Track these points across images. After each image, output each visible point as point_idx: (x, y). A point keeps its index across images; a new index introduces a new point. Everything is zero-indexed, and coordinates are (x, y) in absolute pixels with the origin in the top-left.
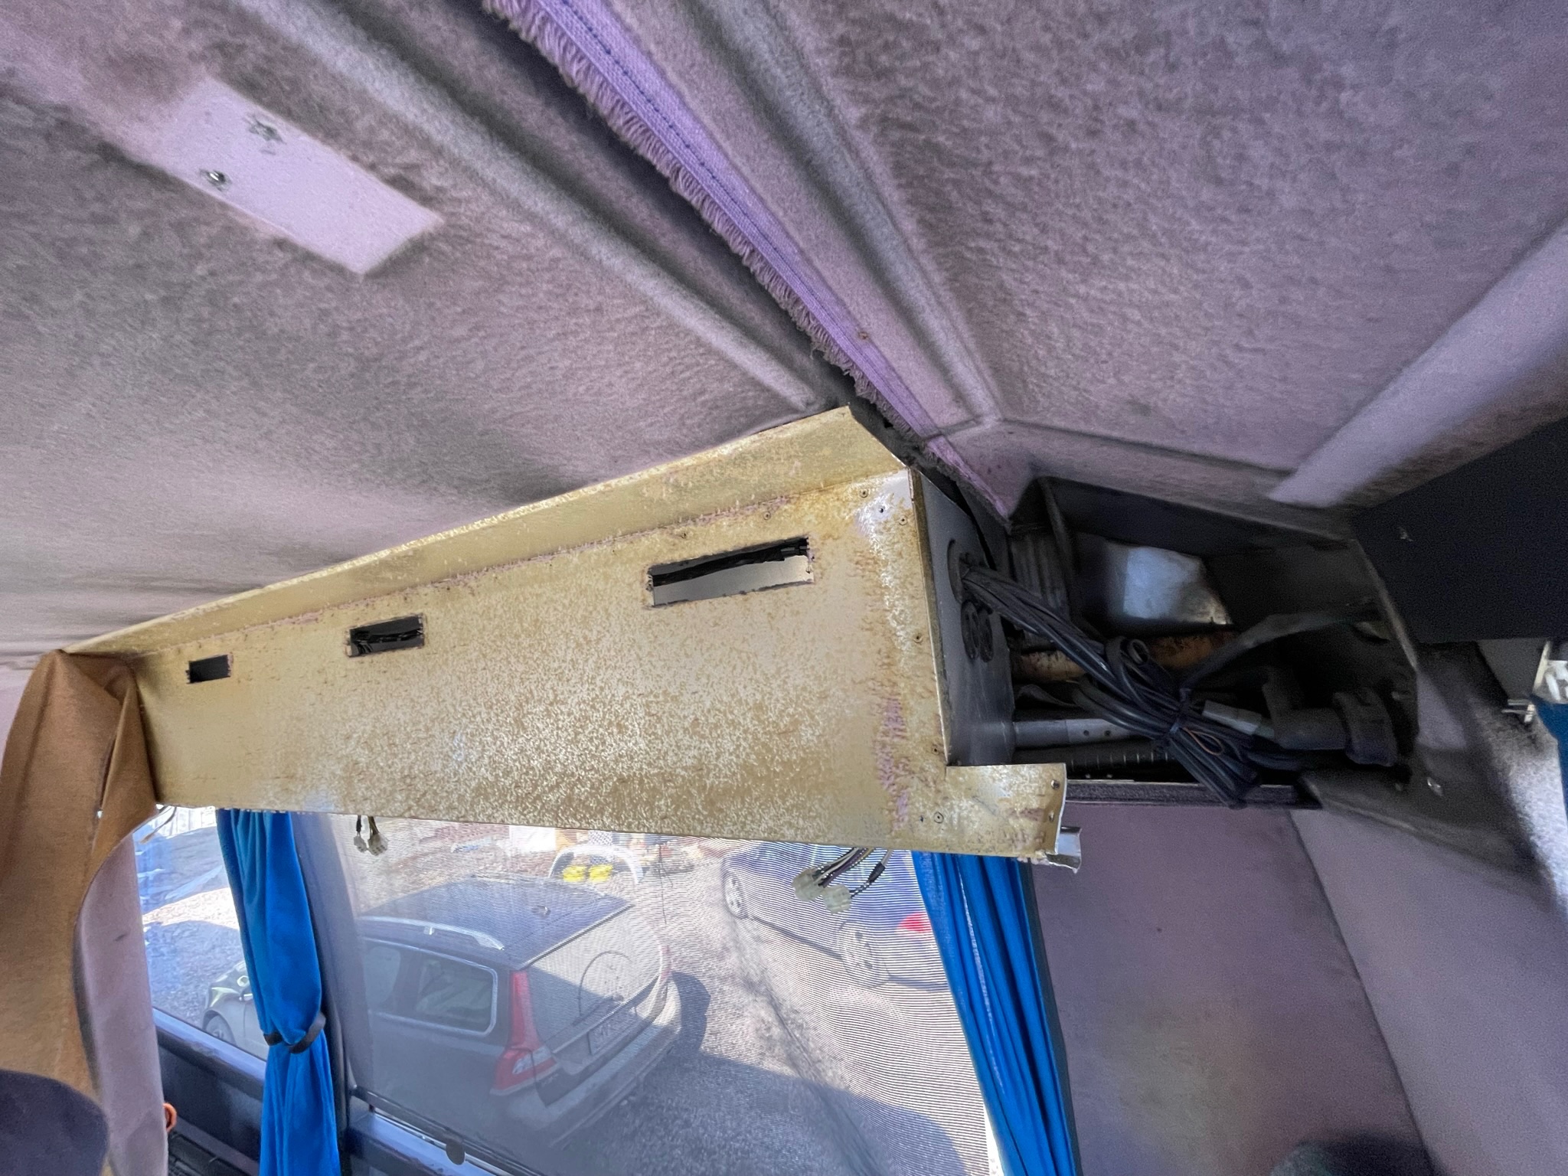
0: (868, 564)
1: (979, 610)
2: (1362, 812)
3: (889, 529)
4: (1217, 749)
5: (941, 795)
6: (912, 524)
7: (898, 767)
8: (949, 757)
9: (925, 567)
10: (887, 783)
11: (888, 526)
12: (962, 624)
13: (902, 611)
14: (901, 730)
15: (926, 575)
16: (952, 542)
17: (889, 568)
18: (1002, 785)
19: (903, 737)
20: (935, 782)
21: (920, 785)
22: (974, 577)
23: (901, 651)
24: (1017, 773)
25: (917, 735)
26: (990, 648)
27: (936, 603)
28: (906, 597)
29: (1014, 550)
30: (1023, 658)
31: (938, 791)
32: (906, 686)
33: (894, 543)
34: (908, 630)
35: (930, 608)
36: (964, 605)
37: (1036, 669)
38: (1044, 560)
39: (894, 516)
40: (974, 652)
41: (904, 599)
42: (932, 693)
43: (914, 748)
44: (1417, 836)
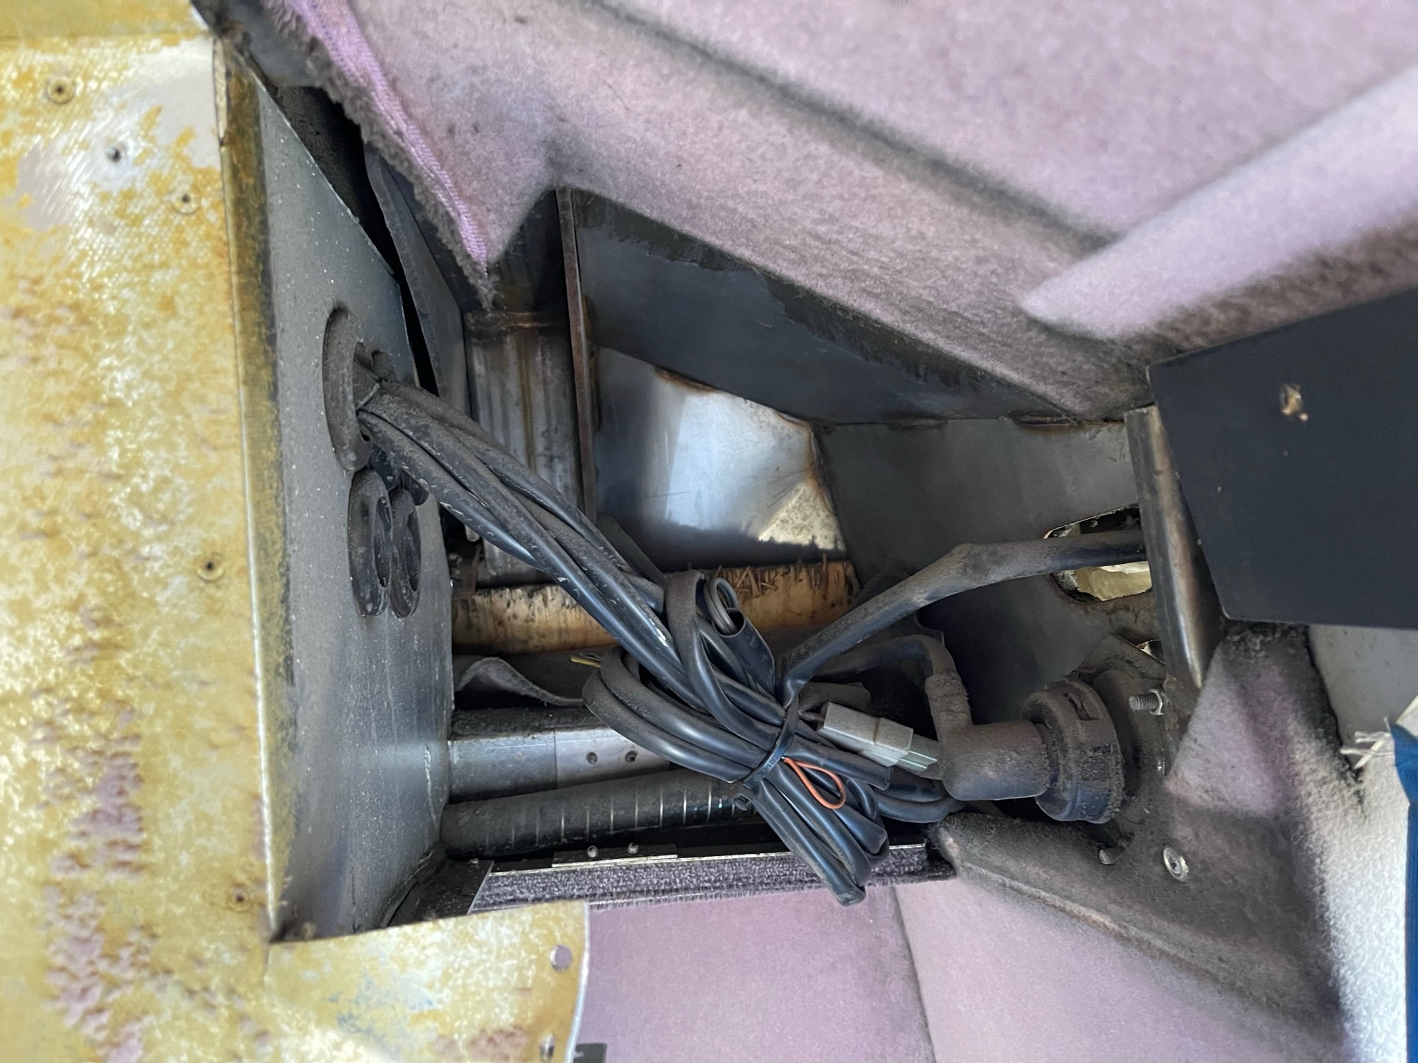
0: (53, 320)
1: (394, 493)
2: (1025, 888)
3: (136, 221)
4: (833, 796)
5: (248, 1029)
6: (213, 217)
7: (114, 959)
8: (281, 911)
9: (249, 356)
10: (79, 1008)
11: (134, 209)
12: (351, 524)
13: (164, 482)
14: (131, 847)
15: (250, 381)
16: (337, 313)
17: (129, 341)
18: (424, 975)
19: (139, 868)
20: (231, 992)
21: (185, 1005)
22: (389, 408)
23: (152, 603)
24: (468, 937)
25: (185, 859)
26: (414, 584)
27: (279, 466)
28: (182, 442)
29: (479, 368)
30: (479, 599)
31: (240, 1018)
32: (159, 713)
33: (150, 268)
34: (181, 542)
35: (257, 476)
36: (359, 477)
37: (501, 623)
38: (538, 397)
39: (155, 179)
40: (375, 598)
41: (173, 447)
42: (243, 731)
43: (172, 897)
44: (1119, 937)
